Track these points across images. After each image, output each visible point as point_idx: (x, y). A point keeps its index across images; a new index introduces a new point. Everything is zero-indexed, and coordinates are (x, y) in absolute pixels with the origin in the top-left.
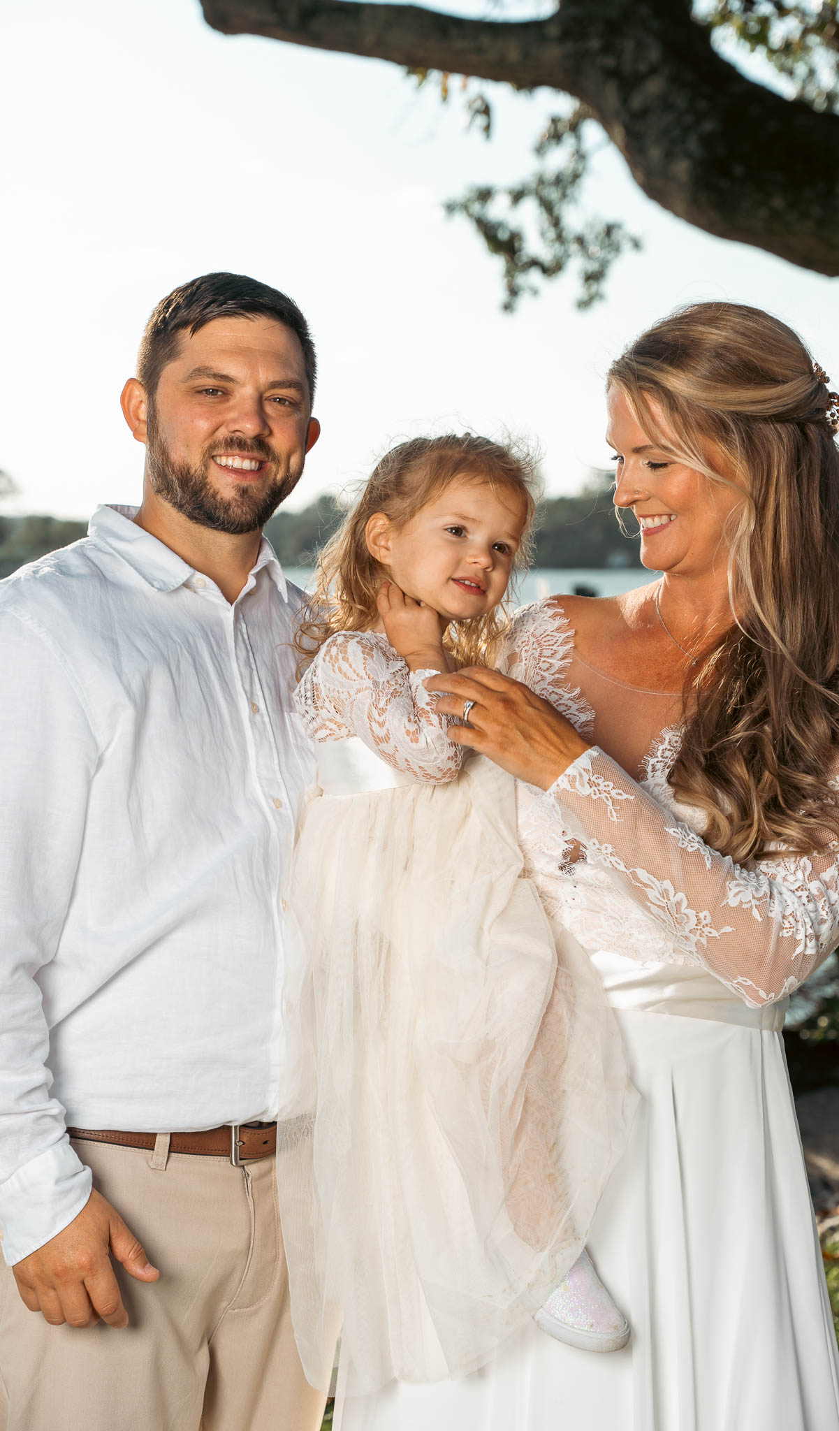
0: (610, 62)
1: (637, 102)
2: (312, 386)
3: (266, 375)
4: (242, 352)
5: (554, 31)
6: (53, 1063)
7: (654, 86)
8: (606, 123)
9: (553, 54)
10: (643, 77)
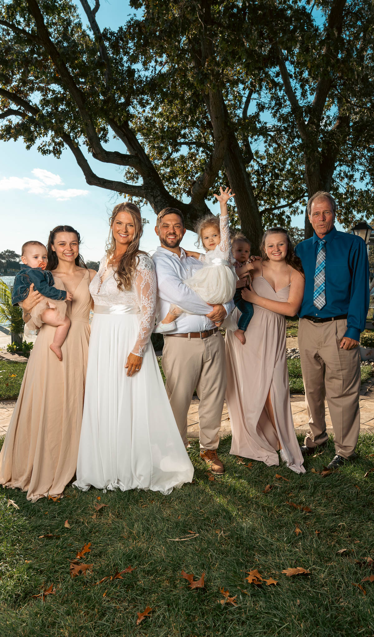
0: (151, 194)
1: (156, 201)
5: (143, 188)
7: (159, 198)
8: (151, 203)
10: (157, 197)
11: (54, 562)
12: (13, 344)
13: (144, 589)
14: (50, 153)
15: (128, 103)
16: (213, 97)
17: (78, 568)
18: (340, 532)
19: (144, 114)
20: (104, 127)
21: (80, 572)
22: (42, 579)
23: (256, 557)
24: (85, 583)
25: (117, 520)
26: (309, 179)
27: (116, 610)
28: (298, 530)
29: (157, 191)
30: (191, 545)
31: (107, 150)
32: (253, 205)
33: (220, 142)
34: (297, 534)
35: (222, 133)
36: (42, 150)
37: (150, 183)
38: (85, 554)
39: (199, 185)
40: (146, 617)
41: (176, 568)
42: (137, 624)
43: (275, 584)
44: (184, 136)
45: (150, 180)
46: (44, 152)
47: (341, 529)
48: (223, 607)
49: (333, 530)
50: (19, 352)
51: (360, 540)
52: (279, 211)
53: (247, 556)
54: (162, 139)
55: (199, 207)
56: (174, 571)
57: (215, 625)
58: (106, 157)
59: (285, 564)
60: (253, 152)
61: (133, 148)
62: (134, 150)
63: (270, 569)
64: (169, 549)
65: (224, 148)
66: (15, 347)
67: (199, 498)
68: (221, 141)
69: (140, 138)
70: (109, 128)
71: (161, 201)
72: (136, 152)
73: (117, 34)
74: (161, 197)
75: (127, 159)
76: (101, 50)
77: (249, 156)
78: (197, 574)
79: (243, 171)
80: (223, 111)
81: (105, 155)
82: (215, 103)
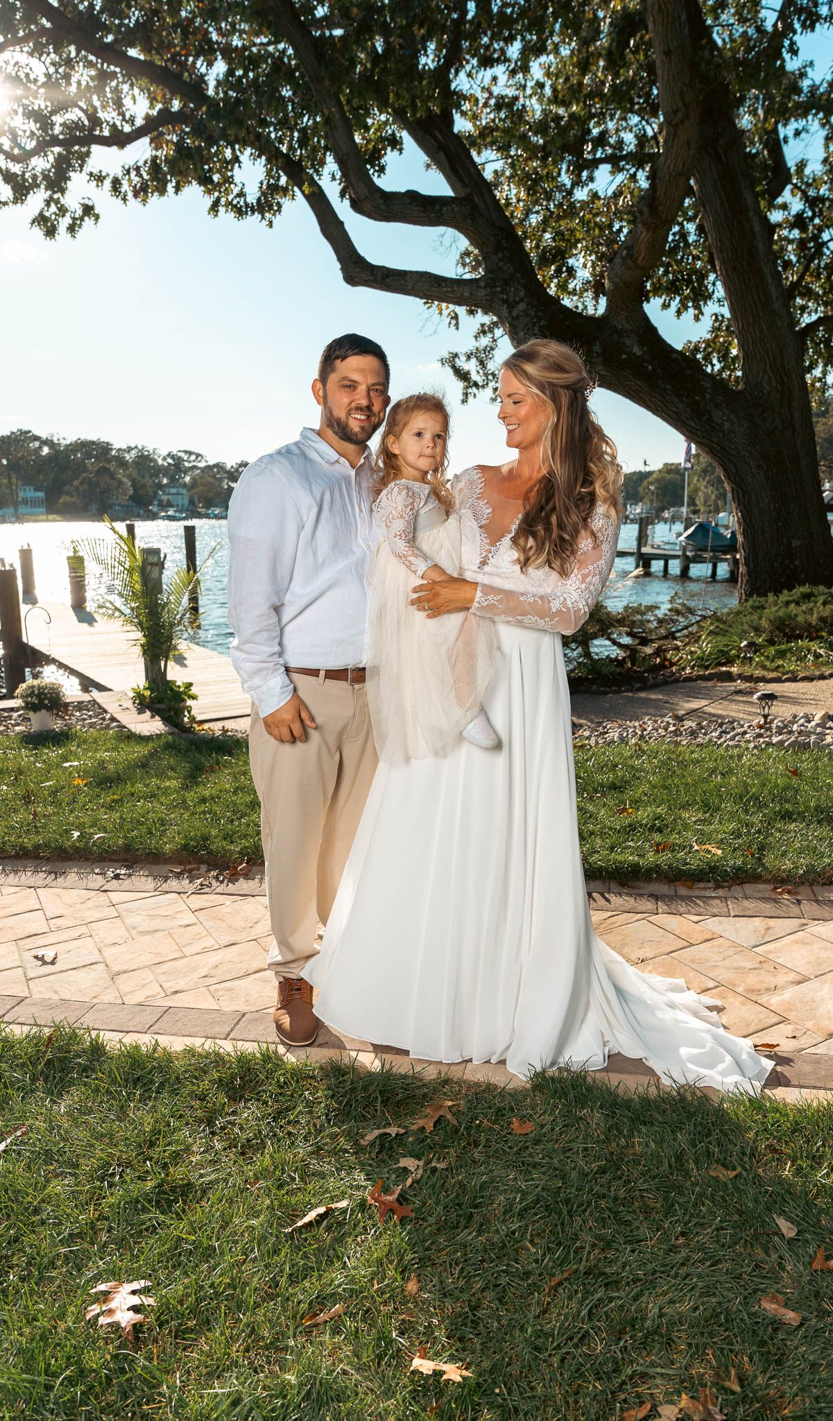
0: (505, 297)
1: (514, 314)
2: (388, 383)
3: (371, 380)
4: (361, 371)
5: (482, 284)
6: (281, 644)
7: (522, 306)
8: (504, 327)
9: (482, 293)
10: (517, 303)
12: (146, 685)
14: (253, 213)
19: (496, 91)
20: (393, 134)
29: (516, 289)
31: (389, 190)
32: (776, 306)
33: (676, 125)
35: (683, 99)
36: (235, 206)
37: (500, 269)
39: (624, 259)
45: (501, 260)
46: (240, 212)
50: (158, 706)
54: (544, 153)
55: (627, 321)
58: (383, 207)
60: (791, 163)
61: (462, 180)
62: (464, 185)
65: (689, 144)
66: (147, 693)
68: (682, 122)
70: (405, 135)
71: (527, 315)
72: (469, 190)
74: (528, 304)
75: (437, 207)
77: (778, 174)
79: (751, 213)
80: (686, 31)
81: (381, 201)
82: (660, 6)
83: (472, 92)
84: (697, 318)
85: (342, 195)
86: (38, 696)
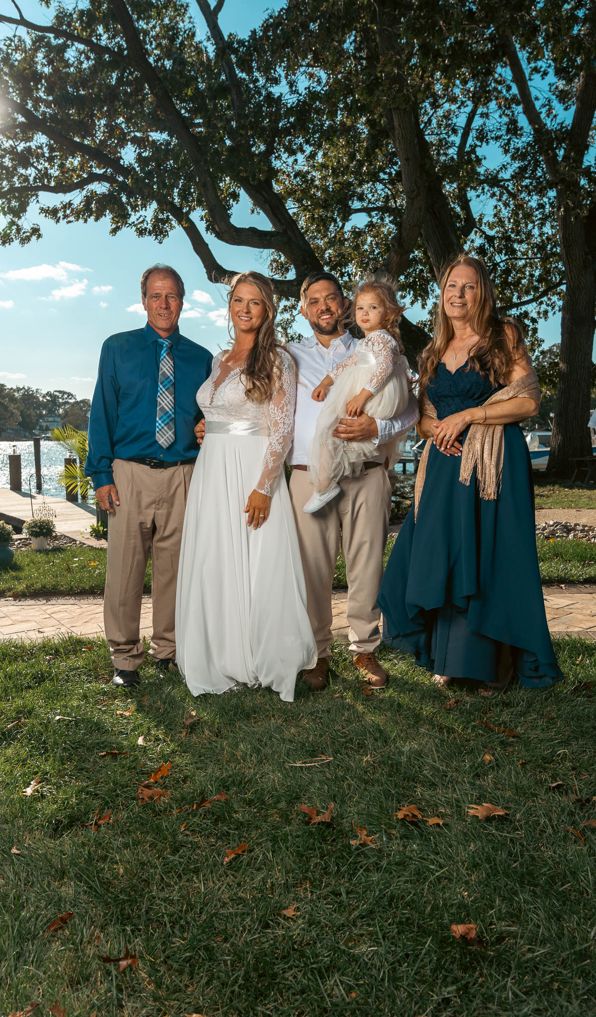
9: (295, 289)
11: (115, 783)
12: (99, 524)
13: (241, 823)
14: (150, 235)
15: (270, 151)
16: (399, 125)
17: (147, 792)
18: (560, 764)
19: (297, 168)
20: (235, 191)
21: (151, 798)
22: (97, 803)
23: (419, 790)
24: (157, 814)
25: (214, 739)
26: (567, 253)
27: (195, 846)
28: (488, 757)
30: (320, 772)
31: (238, 226)
33: (413, 198)
34: (487, 762)
35: (417, 185)
38: (162, 778)
39: (383, 271)
40: (239, 855)
41: (294, 798)
42: (225, 863)
43: (441, 823)
44: (361, 198)
45: (307, 269)
47: (562, 759)
48: (354, 847)
49: (548, 760)
51: (590, 775)
52: (519, 311)
53: (403, 788)
54: (326, 205)
56: (290, 803)
57: (339, 870)
58: (235, 237)
59: (461, 800)
60: (476, 216)
61: (279, 221)
62: (281, 224)
63: (436, 806)
64: (286, 776)
65: (420, 209)
66: (101, 529)
67: (343, 715)
68: (416, 198)
69: (291, 207)
70: (242, 193)
72: (284, 227)
73: (249, 41)
75: (268, 238)
76: (227, 71)
77: (471, 224)
78: (323, 808)
79: (455, 247)
80: (417, 148)
81: (235, 233)
82: (403, 136)
83: (282, 167)
84: (423, 307)
85: (207, 229)
86: (40, 527)
